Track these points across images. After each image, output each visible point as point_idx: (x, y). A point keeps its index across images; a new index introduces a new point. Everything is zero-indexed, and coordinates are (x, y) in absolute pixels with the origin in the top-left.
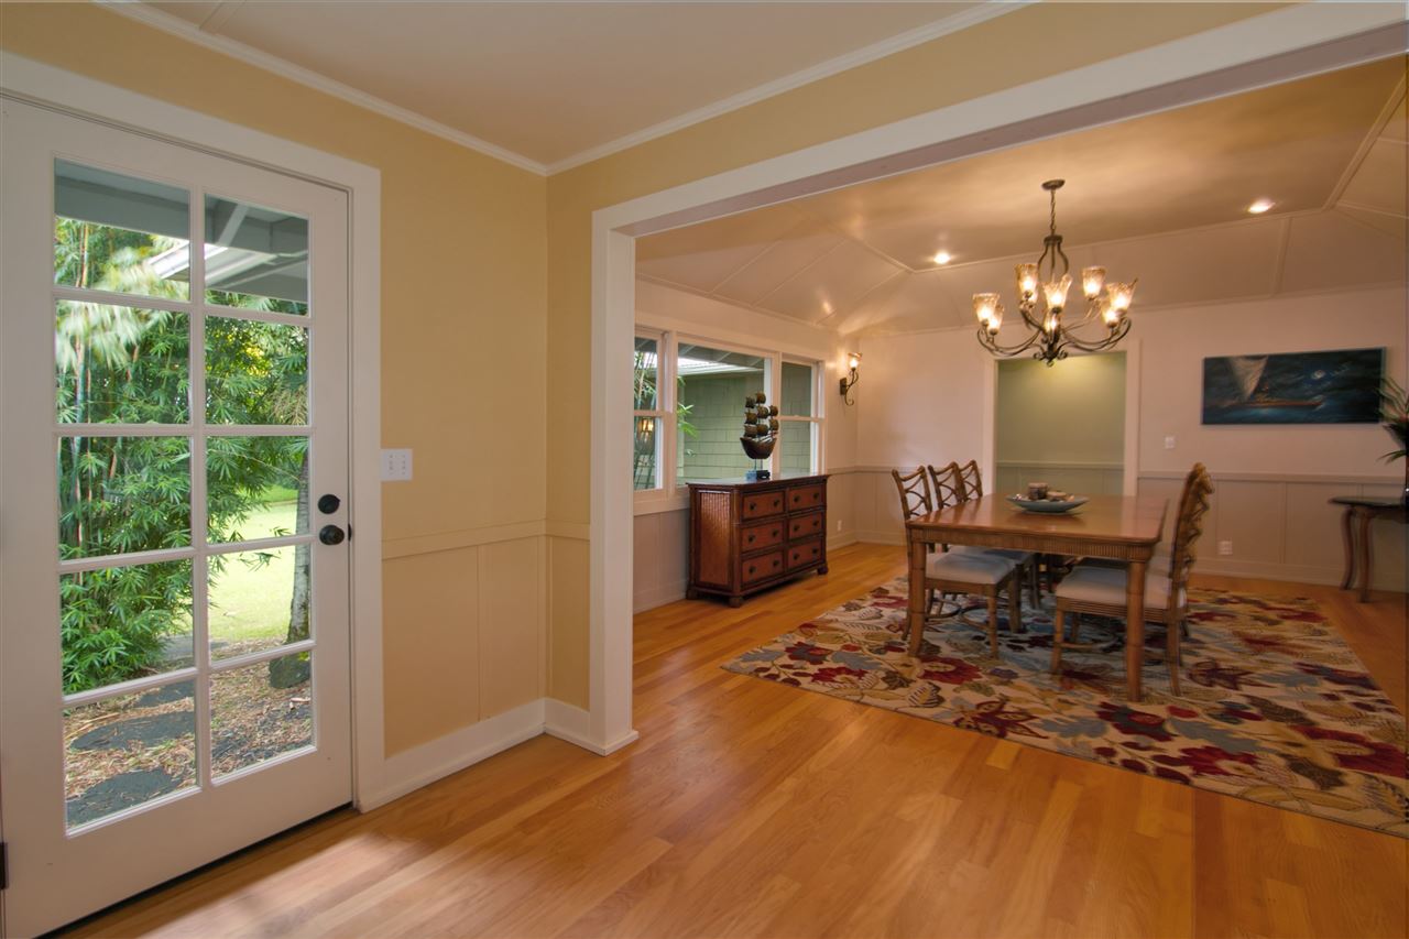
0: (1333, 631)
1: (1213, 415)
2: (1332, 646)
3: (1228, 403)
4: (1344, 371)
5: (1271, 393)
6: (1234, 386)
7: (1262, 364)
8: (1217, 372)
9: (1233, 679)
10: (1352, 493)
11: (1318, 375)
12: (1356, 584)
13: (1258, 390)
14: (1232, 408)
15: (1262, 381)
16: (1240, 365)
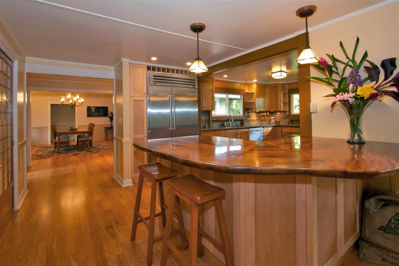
0: (105, 143)
1: (89, 115)
2: (105, 144)
3: (90, 114)
4: (104, 109)
5: (96, 112)
6: (91, 111)
7: (95, 108)
8: (89, 109)
9: (97, 147)
10: (105, 126)
11: (101, 110)
12: (106, 139)
13: (94, 112)
14: (91, 114)
15: (95, 110)
16: (92, 108)
